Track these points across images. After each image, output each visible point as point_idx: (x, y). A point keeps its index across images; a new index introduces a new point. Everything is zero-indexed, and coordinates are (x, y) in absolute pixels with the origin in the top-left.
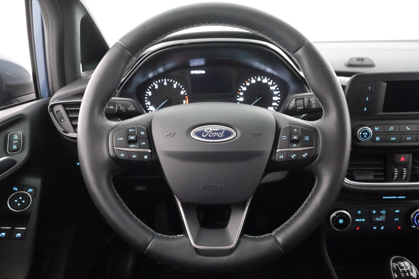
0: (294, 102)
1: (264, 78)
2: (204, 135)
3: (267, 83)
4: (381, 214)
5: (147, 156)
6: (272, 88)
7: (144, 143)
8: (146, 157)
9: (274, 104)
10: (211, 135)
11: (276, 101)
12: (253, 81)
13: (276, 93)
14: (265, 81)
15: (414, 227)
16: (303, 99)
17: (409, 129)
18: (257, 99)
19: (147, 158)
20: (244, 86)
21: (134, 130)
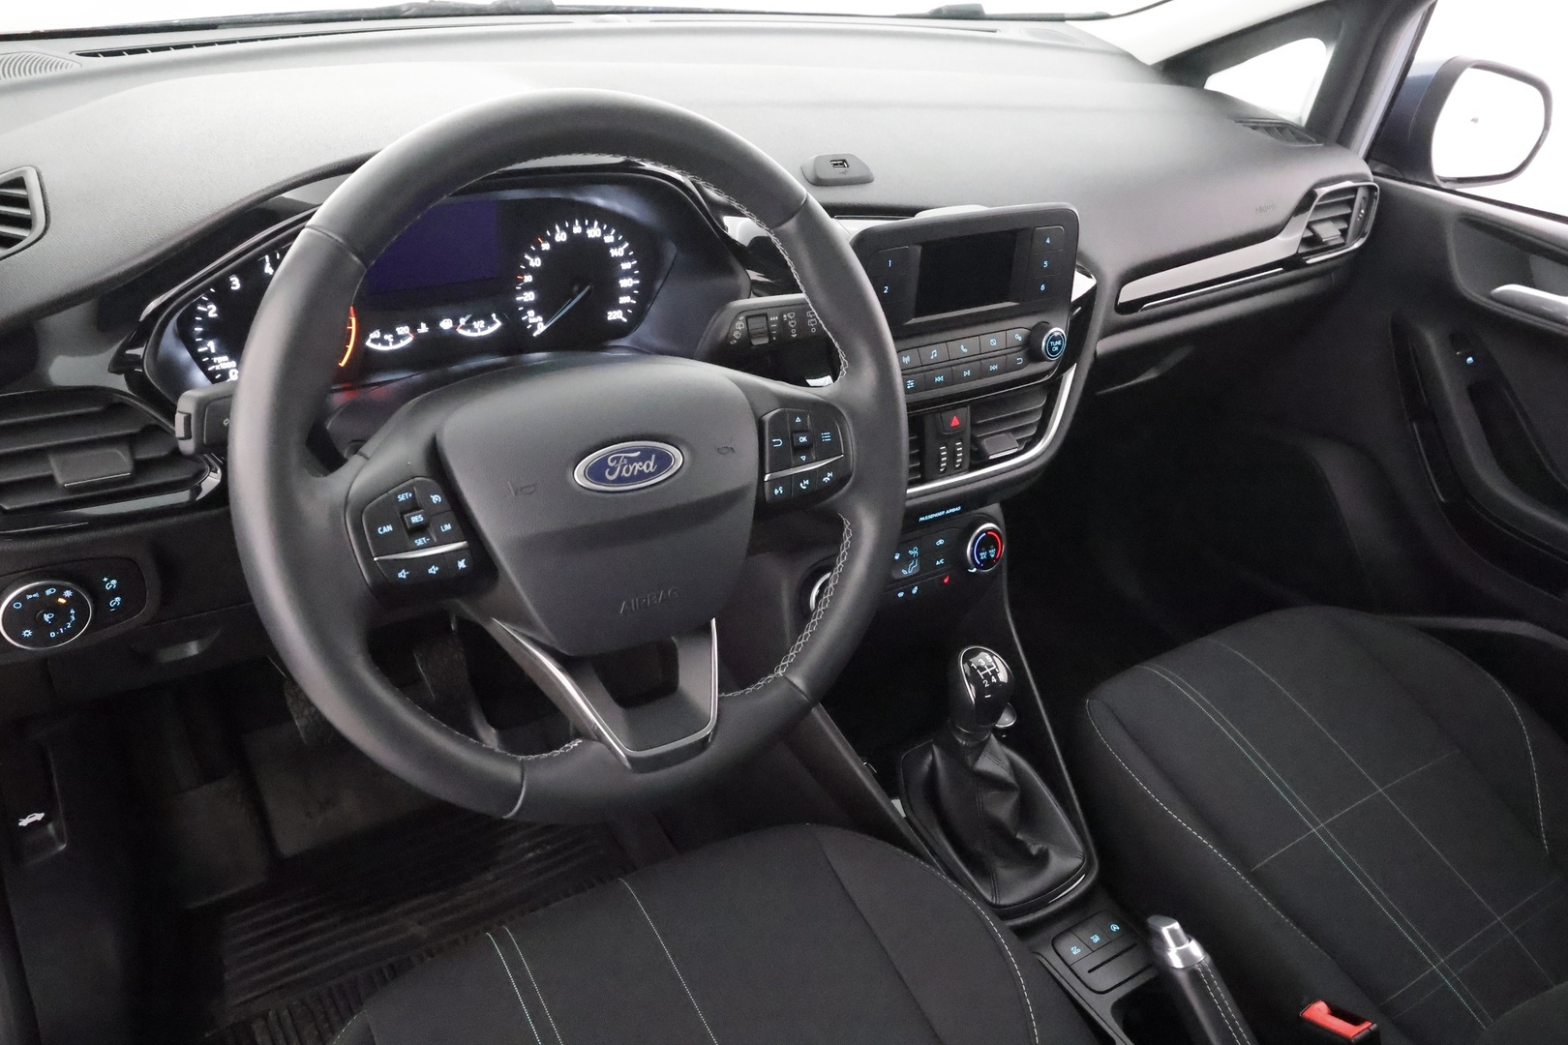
0: (742, 326)
1: (591, 225)
2: (611, 474)
3: (601, 239)
4: (911, 558)
5: (463, 561)
6: (615, 253)
7: (448, 527)
8: (462, 564)
9: (624, 300)
10: (627, 471)
11: (628, 292)
12: (561, 237)
13: (626, 266)
14: (594, 232)
15: (974, 570)
16: (765, 315)
17: (965, 350)
18: (579, 292)
19: (464, 566)
20: (533, 255)
21: (410, 495)
